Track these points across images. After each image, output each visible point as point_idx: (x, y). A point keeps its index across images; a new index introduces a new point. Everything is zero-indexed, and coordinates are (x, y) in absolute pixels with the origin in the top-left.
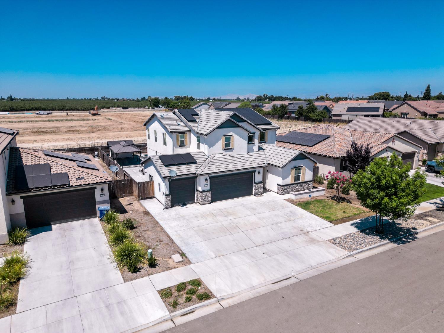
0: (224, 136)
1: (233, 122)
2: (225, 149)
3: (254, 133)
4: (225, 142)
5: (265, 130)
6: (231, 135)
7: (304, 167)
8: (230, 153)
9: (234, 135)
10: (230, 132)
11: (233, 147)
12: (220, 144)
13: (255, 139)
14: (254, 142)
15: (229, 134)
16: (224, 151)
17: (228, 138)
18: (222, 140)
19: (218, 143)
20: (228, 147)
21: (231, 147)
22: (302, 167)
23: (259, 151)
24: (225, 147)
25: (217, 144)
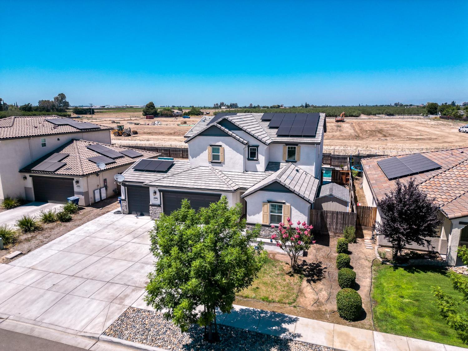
0: (211, 146)
1: (220, 129)
2: (212, 162)
3: (257, 146)
4: (212, 154)
5: (296, 144)
6: (221, 146)
7: (287, 204)
8: (219, 168)
9: (224, 145)
10: (219, 141)
11: (223, 161)
12: (206, 155)
13: (259, 155)
14: (257, 158)
15: (217, 144)
16: (211, 165)
17: (216, 149)
18: (207, 150)
19: (203, 153)
20: (216, 160)
21: (220, 161)
22: (284, 203)
23: (265, 171)
24: (213, 160)
25: (201, 155)
